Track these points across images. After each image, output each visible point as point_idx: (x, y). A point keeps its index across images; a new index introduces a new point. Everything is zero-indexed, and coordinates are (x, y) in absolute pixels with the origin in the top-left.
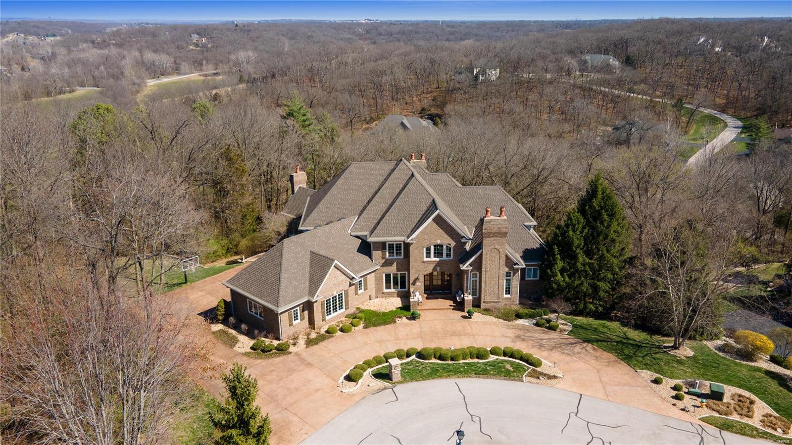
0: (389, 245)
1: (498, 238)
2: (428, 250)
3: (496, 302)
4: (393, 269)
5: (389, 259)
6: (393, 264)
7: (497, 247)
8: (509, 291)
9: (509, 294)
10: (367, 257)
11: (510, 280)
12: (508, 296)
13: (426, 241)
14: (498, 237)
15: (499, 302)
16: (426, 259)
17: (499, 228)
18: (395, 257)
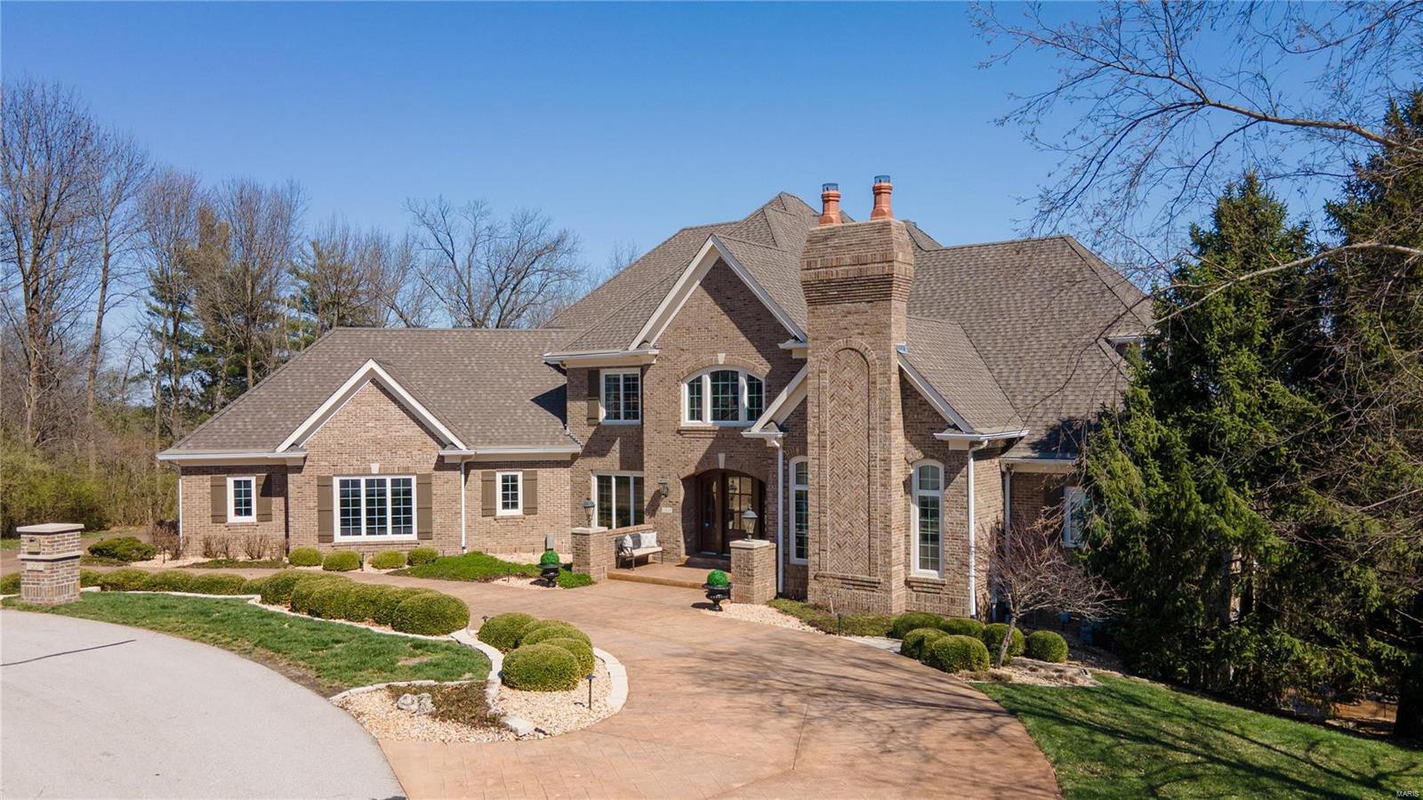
0: (608, 378)
1: (863, 306)
2: (696, 388)
3: (861, 585)
4: (611, 462)
5: (605, 427)
6: (614, 441)
7: (858, 342)
8: (936, 552)
9: (935, 565)
10: (559, 420)
11: (935, 502)
12: (932, 575)
13: (686, 356)
14: (861, 298)
15: (873, 585)
16: (686, 421)
17: (858, 262)
18: (622, 421)
